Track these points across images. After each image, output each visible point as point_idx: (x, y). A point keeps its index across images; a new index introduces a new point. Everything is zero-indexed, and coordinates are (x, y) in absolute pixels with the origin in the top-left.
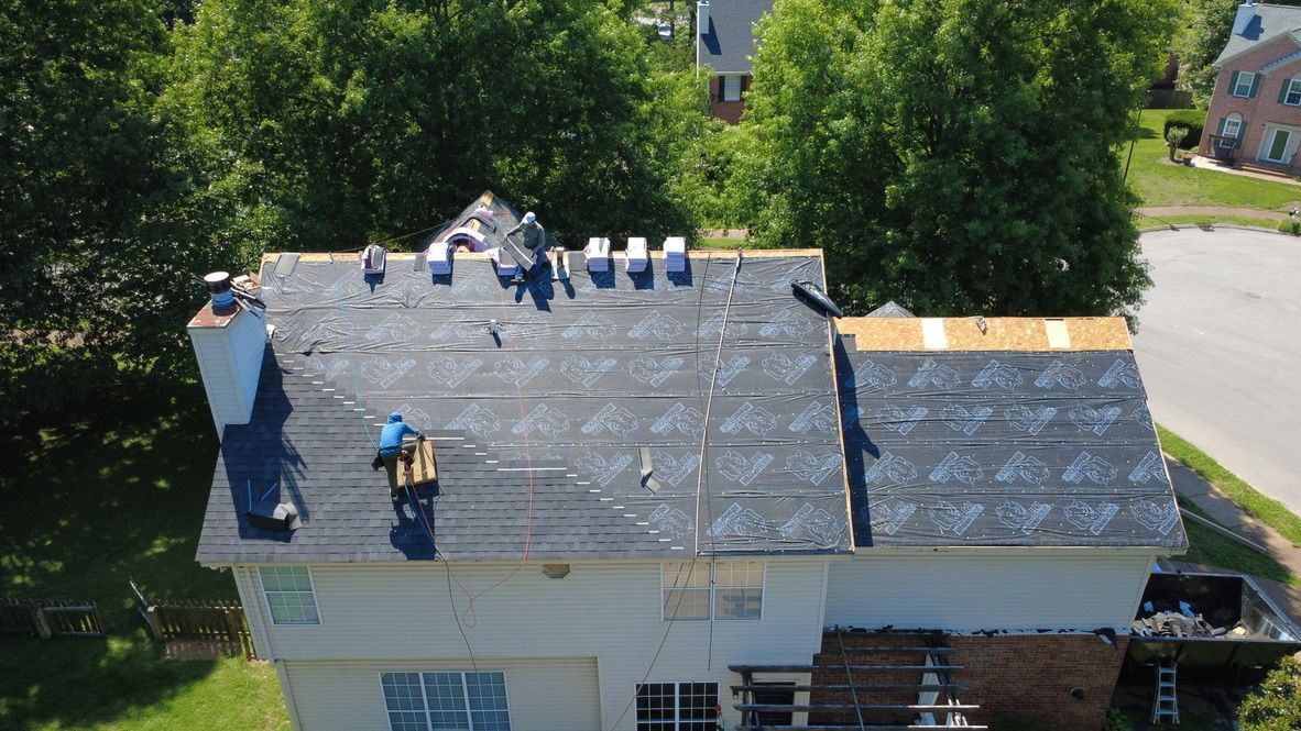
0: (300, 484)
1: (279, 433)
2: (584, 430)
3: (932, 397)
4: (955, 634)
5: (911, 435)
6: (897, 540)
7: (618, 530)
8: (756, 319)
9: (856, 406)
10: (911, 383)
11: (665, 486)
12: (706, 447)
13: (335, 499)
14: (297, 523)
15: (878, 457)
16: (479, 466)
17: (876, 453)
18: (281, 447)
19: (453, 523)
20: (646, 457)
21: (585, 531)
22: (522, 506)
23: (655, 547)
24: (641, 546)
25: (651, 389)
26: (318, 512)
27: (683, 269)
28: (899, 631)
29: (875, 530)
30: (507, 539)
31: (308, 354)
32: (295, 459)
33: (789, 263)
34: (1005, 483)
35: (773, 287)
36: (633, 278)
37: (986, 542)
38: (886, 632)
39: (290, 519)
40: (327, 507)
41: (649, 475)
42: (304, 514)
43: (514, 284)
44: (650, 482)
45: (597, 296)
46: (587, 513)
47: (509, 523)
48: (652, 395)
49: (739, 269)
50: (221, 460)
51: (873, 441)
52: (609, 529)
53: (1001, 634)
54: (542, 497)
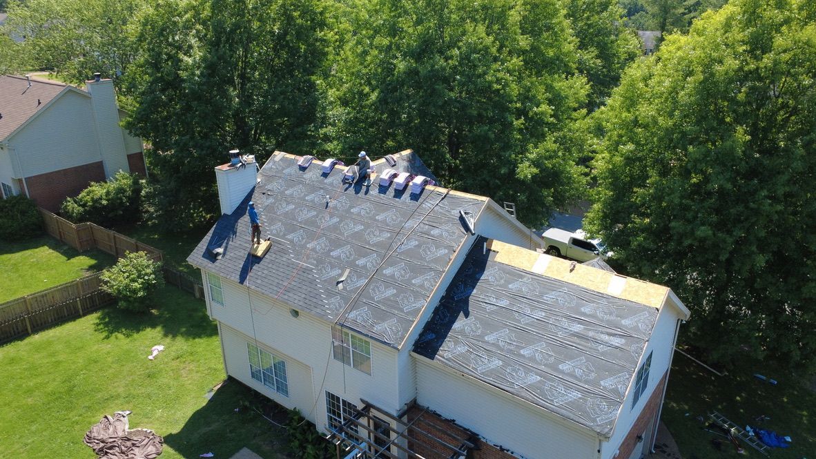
0: (230, 243)
1: (236, 222)
2: (331, 254)
3: (516, 297)
4: (484, 441)
5: (492, 312)
6: (447, 362)
7: (315, 300)
8: (434, 224)
9: (474, 288)
10: (510, 286)
11: (345, 288)
12: (372, 277)
13: (236, 252)
14: (220, 257)
15: (466, 318)
16: (287, 256)
17: (467, 315)
18: (234, 227)
19: (263, 275)
20: (346, 274)
21: (303, 296)
22: (289, 277)
23: (323, 313)
24: (318, 310)
25: (369, 244)
26: (229, 255)
27: (418, 193)
28: (458, 425)
29: (440, 352)
30: (275, 288)
31: (264, 194)
32: (235, 233)
33: (468, 201)
34: (523, 356)
35: (453, 211)
36: (395, 192)
37: (490, 382)
38: (451, 423)
39: (218, 254)
40: (232, 255)
41: (342, 281)
42: (224, 254)
43: (347, 183)
44: (340, 286)
45: (376, 197)
46: (309, 289)
47: (281, 282)
48: (367, 247)
49: (443, 199)
50: (215, 226)
51: (470, 309)
52: (311, 299)
53: (509, 453)
54: (298, 276)
